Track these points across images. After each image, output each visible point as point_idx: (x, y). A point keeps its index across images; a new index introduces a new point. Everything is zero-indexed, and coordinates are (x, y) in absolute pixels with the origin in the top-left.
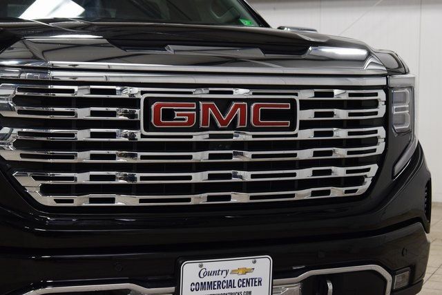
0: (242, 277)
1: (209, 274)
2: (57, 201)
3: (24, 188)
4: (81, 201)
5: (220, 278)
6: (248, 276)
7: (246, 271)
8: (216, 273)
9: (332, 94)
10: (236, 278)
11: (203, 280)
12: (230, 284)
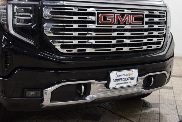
0: (129, 77)
1: (119, 76)
2: (67, 51)
3: (54, 46)
4: (75, 51)
5: (122, 77)
6: (130, 76)
7: (130, 75)
8: (121, 75)
9: (153, 13)
10: (127, 77)
11: (117, 78)
12: (125, 79)
